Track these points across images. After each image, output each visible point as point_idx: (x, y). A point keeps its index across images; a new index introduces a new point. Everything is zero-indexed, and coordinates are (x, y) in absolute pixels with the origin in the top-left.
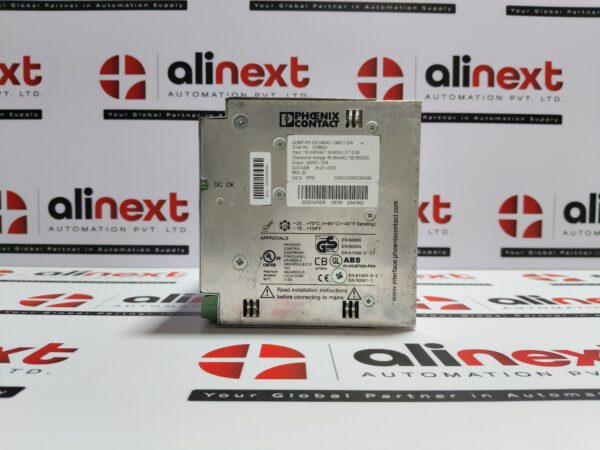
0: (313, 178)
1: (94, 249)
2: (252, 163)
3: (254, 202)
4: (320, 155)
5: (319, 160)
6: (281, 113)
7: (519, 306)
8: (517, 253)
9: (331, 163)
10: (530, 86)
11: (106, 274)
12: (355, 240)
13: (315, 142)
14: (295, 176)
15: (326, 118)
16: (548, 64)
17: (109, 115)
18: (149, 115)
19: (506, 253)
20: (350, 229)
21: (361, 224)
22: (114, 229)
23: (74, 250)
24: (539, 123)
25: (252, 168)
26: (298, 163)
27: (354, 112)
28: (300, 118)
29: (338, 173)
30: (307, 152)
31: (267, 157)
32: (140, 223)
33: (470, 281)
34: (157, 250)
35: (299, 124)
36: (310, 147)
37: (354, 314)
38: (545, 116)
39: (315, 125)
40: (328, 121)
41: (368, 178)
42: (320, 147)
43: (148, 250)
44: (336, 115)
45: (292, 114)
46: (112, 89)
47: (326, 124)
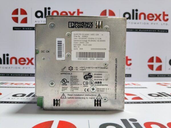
0: (82, 49)
1: (10, 75)
2: (57, 43)
3: (58, 59)
4: (85, 40)
5: (85, 42)
6: (69, 22)
7: (160, 97)
8: (154, 76)
9: (90, 43)
10: (158, 20)
11: (12, 84)
12: (100, 74)
13: (83, 34)
14: (75, 48)
16: (164, 13)
17: (15, 29)
18: (29, 29)
19: (150, 76)
20: (98, 70)
21: (102, 68)
22: (16, 68)
23: (3, 75)
24: (161, 32)
25: (57, 45)
26: (76, 43)
27: (99, 22)
28: (77, 24)
29: (92, 47)
30: (80, 38)
31: (63, 40)
32: (25, 66)
33: (139, 86)
34: (31, 75)
35: (76, 27)
36: (81, 36)
37: (99, 105)
38: (163, 30)
40: (89, 26)
41: (105, 49)
42: (85, 36)
43: (28, 75)
45: (74, 22)
46: (16, 20)
47: (87, 27)
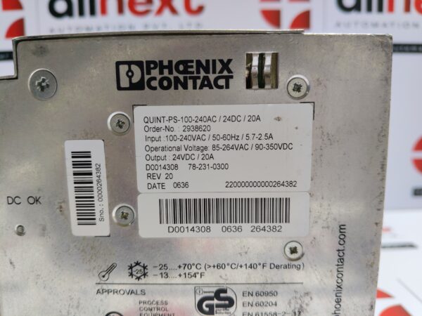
0: (186, 185)
2: (69, 161)
3: (80, 231)
4: (199, 143)
5: (196, 153)
6: (118, 64)
9: (220, 157)
12: (266, 294)
13: (188, 119)
14: (152, 182)
15: (207, 71)
20: (257, 276)
21: (277, 267)
25: (70, 170)
26: (157, 158)
27: (262, 58)
28: (155, 73)
29: (232, 175)
30: (173, 138)
31: (97, 150)
35: (155, 83)
36: (178, 129)
39: (185, 87)
40: (212, 77)
41: (291, 184)
42: (197, 128)
44: (226, 65)
45: (139, 64)
47: (206, 84)
